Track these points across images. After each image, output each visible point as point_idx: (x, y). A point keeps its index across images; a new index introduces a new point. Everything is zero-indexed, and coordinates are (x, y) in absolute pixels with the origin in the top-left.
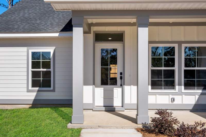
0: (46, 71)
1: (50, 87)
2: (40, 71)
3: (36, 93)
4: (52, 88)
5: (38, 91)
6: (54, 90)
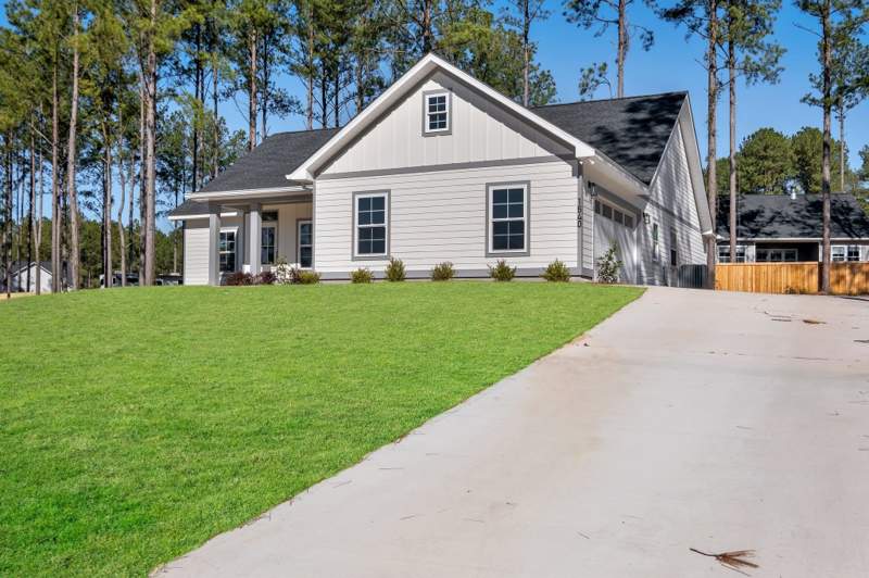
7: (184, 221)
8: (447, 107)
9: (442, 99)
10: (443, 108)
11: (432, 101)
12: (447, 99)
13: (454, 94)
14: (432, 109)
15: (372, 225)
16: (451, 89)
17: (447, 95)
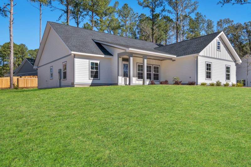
0: (96, 71)
1: (98, 78)
2: (94, 71)
3: (92, 80)
4: (99, 78)
5: (93, 79)
6: (99, 79)
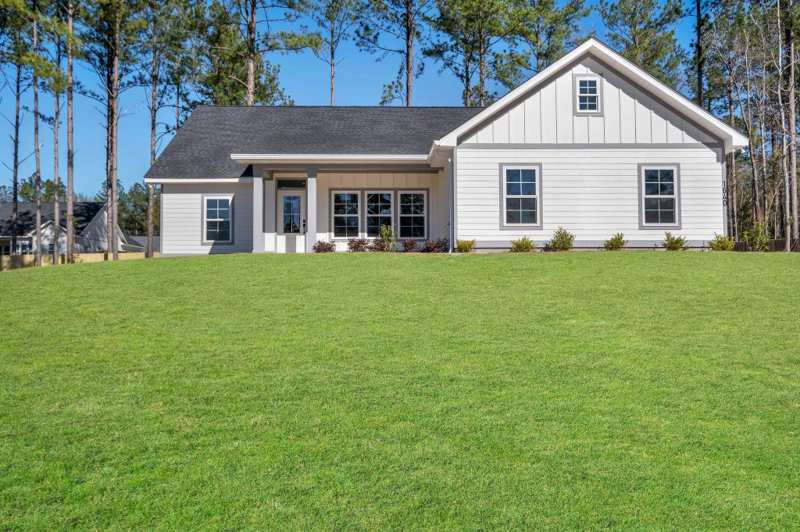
7: (162, 185)
8: (598, 91)
9: (593, 83)
10: (594, 91)
11: (583, 83)
12: (598, 84)
13: (605, 80)
14: (582, 91)
15: (521, 196)
16: (601, 75)
17: (597, 78)
